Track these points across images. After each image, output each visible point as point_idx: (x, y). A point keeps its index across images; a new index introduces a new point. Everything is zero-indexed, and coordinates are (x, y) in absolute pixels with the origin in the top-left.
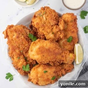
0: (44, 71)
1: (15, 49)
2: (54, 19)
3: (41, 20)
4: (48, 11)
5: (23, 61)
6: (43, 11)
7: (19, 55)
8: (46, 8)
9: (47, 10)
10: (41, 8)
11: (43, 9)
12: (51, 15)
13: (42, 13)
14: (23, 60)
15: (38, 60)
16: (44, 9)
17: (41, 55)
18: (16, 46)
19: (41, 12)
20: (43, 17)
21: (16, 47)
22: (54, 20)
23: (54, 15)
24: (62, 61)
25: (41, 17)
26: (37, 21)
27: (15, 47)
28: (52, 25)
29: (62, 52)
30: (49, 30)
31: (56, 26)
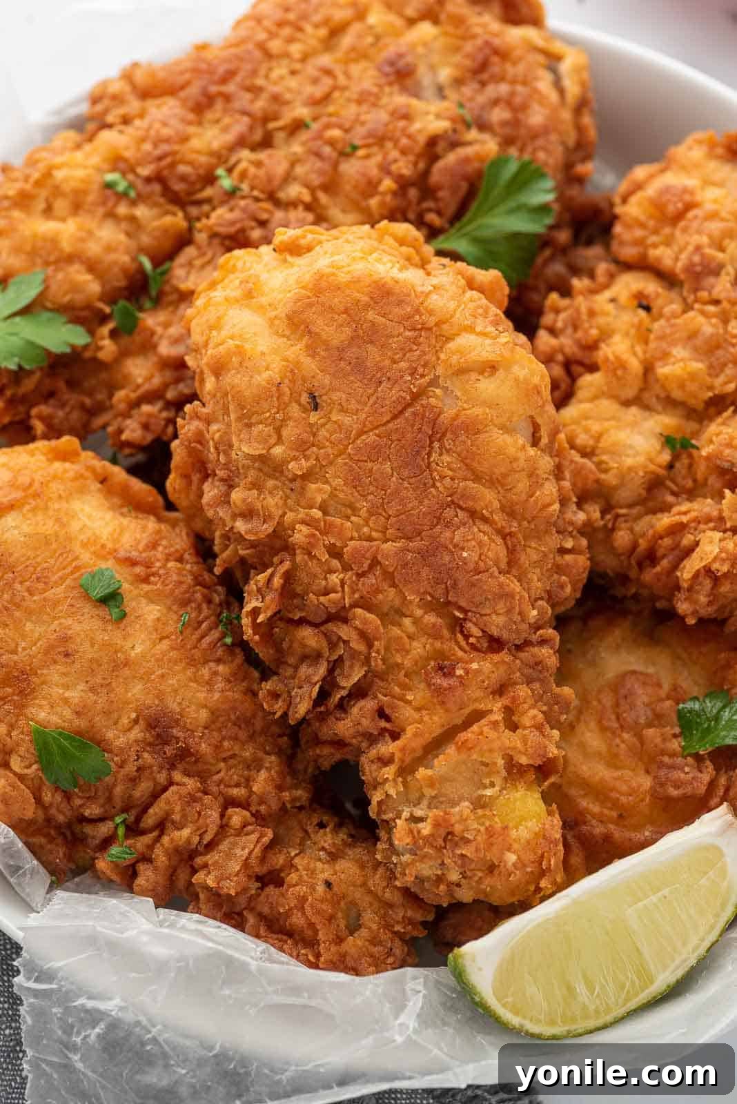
0: (108, 565)
1: (227, 98)
5: (93, 249)
7: (158, 178)
14: (109, 249)
15: (218, 369)
17: (310, 365)
18: (276, 98)
21: (260, 105)
24: (382, 714)
27: (255, 90)
29: (495, 644)
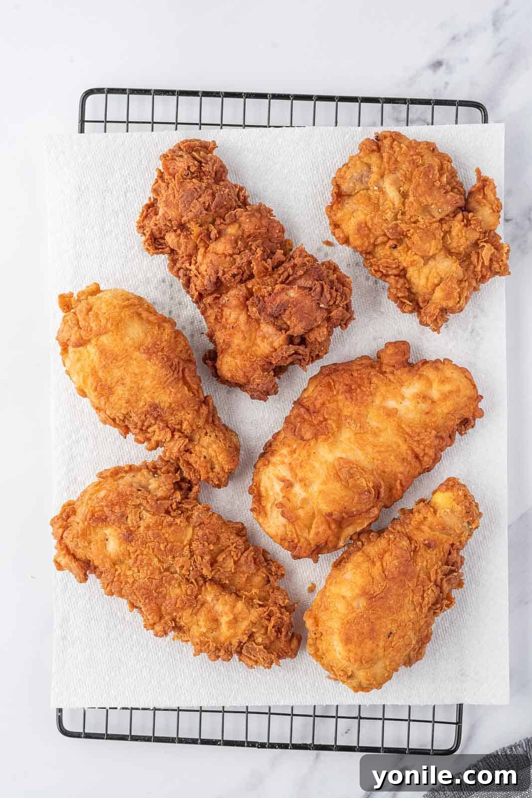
2: (442, 187)
3: (376, 207)
4: (406, 154)
6: (374, 159)
8: (387, 142)
9: (392, 147)
10: (363, 143)
11: (373, 151)
12: (421, 168)
13: (375, 169)
16: (379, 149)
19: (369, 166)
20: (381, 189)
22: (446, 192)
23: (437, 168)
25: (374, 192)
26: (360, 216)
28: (439, 217)
29: (411, 539)
30: (433, 243)
31: (460, 216)
